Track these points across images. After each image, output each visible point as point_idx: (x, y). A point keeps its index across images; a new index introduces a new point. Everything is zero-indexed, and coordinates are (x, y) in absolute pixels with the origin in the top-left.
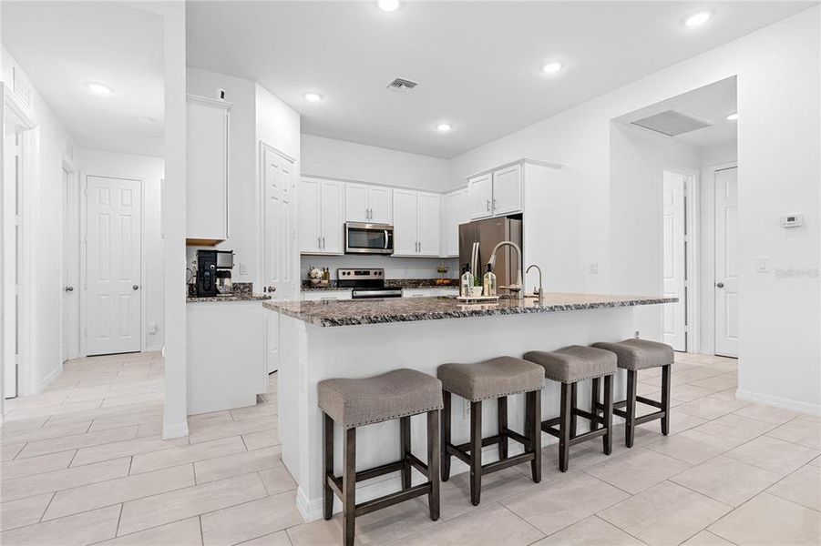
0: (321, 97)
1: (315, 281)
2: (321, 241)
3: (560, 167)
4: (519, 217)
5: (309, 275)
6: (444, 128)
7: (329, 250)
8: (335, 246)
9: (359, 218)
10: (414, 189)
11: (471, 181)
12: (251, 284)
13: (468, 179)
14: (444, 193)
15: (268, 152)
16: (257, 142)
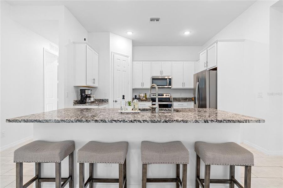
0: (132, 32)
1: (141, 98)
2: (143, 84)
3: (244, 40)
4: (215, 69)
5: (139, 96)
6: (187, 33)
7: (145, 87)
8: (148, 85)
9: (157, 75)
10: (182, 61)
11: (201, 54)
12: (108, 99)
13: (199, 54)
14: (197, 61)
15: (115, 55)
16: (110, 52)
